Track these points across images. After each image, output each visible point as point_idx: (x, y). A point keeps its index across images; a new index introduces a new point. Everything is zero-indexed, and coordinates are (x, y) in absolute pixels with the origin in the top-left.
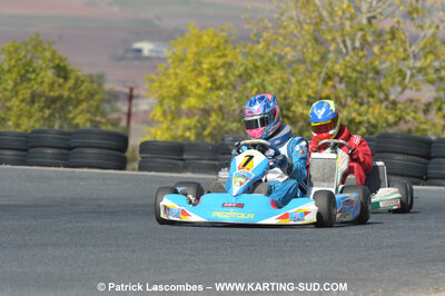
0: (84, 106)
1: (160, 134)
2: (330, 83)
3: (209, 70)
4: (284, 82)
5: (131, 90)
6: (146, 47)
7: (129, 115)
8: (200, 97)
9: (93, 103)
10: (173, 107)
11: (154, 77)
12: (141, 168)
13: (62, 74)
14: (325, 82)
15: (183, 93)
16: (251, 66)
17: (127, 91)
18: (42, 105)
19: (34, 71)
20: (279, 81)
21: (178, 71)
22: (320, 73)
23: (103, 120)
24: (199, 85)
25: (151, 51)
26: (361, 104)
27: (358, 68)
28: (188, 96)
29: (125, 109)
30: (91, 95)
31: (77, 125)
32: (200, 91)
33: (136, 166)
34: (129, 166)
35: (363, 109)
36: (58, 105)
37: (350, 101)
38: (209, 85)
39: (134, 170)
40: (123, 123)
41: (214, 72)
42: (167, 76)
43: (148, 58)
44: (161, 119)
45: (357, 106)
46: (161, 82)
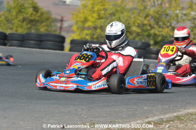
0: (44, 24)
1: (76, 36)
2: (148, 18)
5: (62, 18)
7: (61, 28)
8: (93, 22)
10: (81, 26)
11: (74, 13)
13: (36, 10)
14: (145, 18)
16: (114, 10)
18: (27, 22)
19: (24, 8)
20: (126, 17)
21: (84, 11)
22: (143, 14)
24: (93, 17)
25: (70, 2)
27: (159, 13)
28: (88, 21)
29: (59, 25)
30: (48, 19)
32: (93, 20)
35: (160, 30)
36: (34, 23)
38: (97, 17)
40: (58, 31)
41: (99, 11)
42: (80, 13)
44: (76, 30)
45: (158, 28)
46: (77, 15)
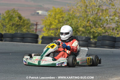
0: (26, 27)
2: (89, 22)
3: (58, 18)
4: (77, 22)
5: (37, 23)
6: (40, 12)
7: (36, 29)
10: (48, 28)
11: (44, 20)
12: (42, 43)
13: (20, 18)
14: (87, 22)
15: (51, 24)
16: (68, 18)
17: (35, 23)
18: (15, 26)
19: (13, 18)
20: (76, 22)
21: (50, 18)
22: (86, 20)
24: (55, 22)
26: (96, 28)
27: (96, 18)
28: (52, 25)
30: (28, 24)
32: (55, 24)
35: (96, 29)
36: (19, 27)
37: (94, 27)
40: (35, 31)
41: (59, 19)
42: (47, 19)
43: (41, 15)
44: (45, 31)
46: (46, 21)
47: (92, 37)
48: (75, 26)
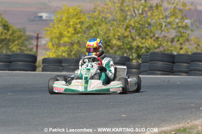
0: (16, 42)
1: (51, 54)
2: (128, 30)
3: (73, 25)
4: (107, 30)
5: (38, 35)
6: (44, 15)
7: (37, 46)
8: (69, 37)
9: (20, 41)
10: (57, 42)
11: (48, 29)
12: (43, 70)
13: (6, 28)
14: (126, 29)
15: (61, 36)
16: (92, 23)
17: (36, 35)
20: (105, 29)
21: (59, 26)
22: (123, 25)
23: (25, 49)
24: (68, 32)
25: (46, 17)
26: (142, 39)
27: (141, 22)
28: (64, 37)
29: (35, 43)
31: (13, 51)
32: (69, 35)
33: (41, 69)
34: (37, 70)
35: (144, 41)
36: (5, 43)
37: (137, 38)
38: (73, 32)
39: (40, 71)
40: (35, 50)
41: (75, 26)
42: (54, 28)
43: (46, 20)
44: (52, 48)
45: (140, 40)
46: (51, 31)
47: (135, 55)
48: (104, 37)
